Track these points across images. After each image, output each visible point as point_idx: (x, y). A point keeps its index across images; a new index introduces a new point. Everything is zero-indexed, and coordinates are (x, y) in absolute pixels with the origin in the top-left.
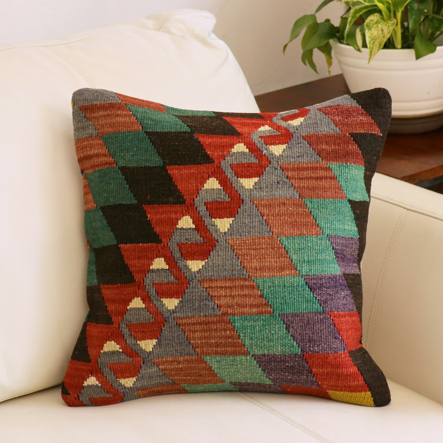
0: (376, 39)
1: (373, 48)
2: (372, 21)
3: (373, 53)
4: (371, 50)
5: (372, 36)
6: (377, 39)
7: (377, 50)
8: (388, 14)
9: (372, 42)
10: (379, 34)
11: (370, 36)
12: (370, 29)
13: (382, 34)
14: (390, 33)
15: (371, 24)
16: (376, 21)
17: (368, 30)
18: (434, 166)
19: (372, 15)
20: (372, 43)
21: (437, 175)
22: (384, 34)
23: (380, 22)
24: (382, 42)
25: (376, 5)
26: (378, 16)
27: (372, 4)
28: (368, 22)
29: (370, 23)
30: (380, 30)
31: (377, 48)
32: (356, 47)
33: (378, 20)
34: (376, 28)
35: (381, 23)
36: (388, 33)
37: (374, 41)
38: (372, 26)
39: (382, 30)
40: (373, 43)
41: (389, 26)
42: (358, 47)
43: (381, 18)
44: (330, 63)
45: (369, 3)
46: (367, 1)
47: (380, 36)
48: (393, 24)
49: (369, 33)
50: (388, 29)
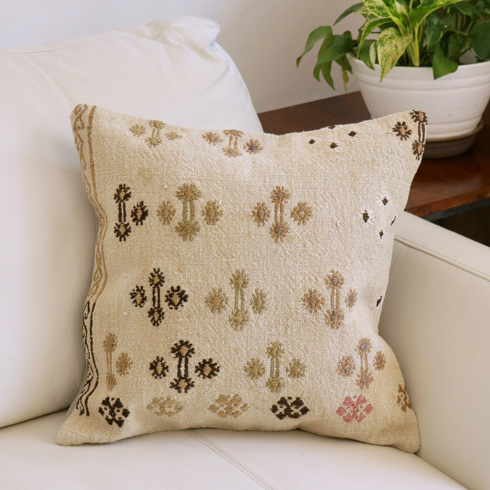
0: (389, 56)
1: (385, 66)
2: (386, 36)
3: (385, 71)
4: (383, 67)
5: (385, 53)
6: (390, 56)
7: (389, 69)
8: (404, 28)
9: (384, 59)
10: (392, 50)
11: (383, 52)
12: (383, 45)
13: (396, 50)
14: (404, 49)
15: (385, 40)
16: (390, 36)
17: (381, 46)
18: (448, 196)
19: (386, 30)
20: (384, 61)
21: (451, 207)
22: (397, 51)
23: (394, 38)
25: (390, 19)
26: (393, 31)
27: (386, 18)
28: (382, 37)
29: (383, 38)
30: (394, 46)
31: (390, 65)
32: (369, 64)
33: (392, 35)
34: (390, 44)
35: (396, 39)
36: (402, 50)
37: (387, 58)
38: (385, 41)
39: (396, 46)
40: (386, 61)
41: (403, 42)
42: (371, 64)
43: (397, 33)
44: (346, 79)
45: (383, 16)
46: (381, 14)
47: (393, 52)
48: (408, 40)
49: (382, 49)
50: (403, 45)
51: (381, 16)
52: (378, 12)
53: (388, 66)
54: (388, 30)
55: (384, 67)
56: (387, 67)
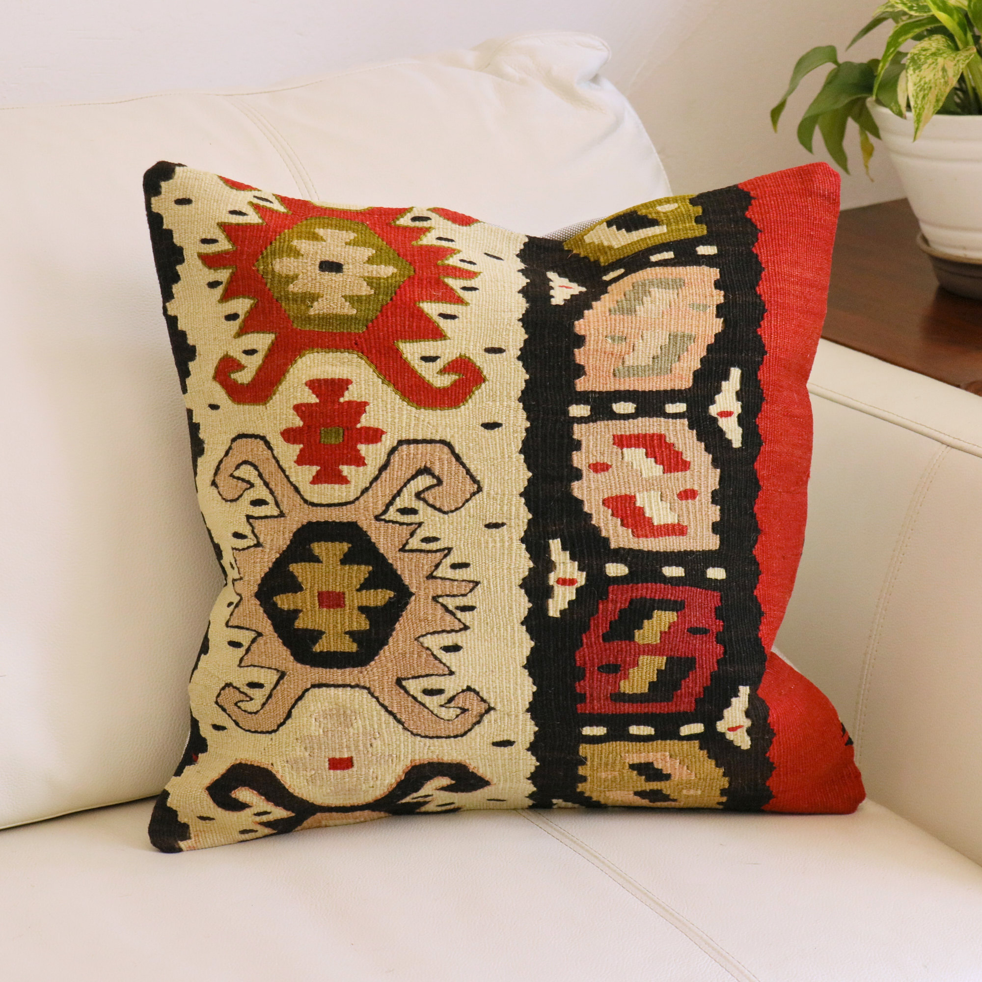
0: (931, 88)
1: (923, 108)
2: (925, 50)
3: (923, 118)
4: (918, 111)
5: (922, 83)
6: (933, 89)
7: (931, 113)
8: (963, 36)
9: (921, 95)
10: (936, 77)
11: (918, 80)
12: (918, 67)
13: (944, 77)
14: (957, 75)
15: (922, 57)
16: (933, 50)
17: (914, 70)
19: (927, 39)
20: (920, 98)
22: (946, 78)
23: (941, 54)
24: (942, 95)
25: (934, 19)
26: (941, 42)
27: (927, 15)
28: (917, 52)
29: (919, 54)
30: (940, 69)
31: (930, 110)
32: (894, 108)
33: (938, 50)
34: (933, 66)
35: (945, 55)
36: (954, 76)
37: (926, 92)
38: (922, 60)
39: (944, 70)
40: (924, 97)
41: (958, 61)
42: (899, 106)
43: (949, 46)
44: (868, 150)
45: (920, 12)
46: (915, 8)
47: (938, 81)
48: (967, 57)
49: (916, 75)
50: (957, 67)
51: (916, 11)
52: (909, 5)
53: (930, 107)
54: (930, 39)
55: (920, 109)
56: (926, 111)
